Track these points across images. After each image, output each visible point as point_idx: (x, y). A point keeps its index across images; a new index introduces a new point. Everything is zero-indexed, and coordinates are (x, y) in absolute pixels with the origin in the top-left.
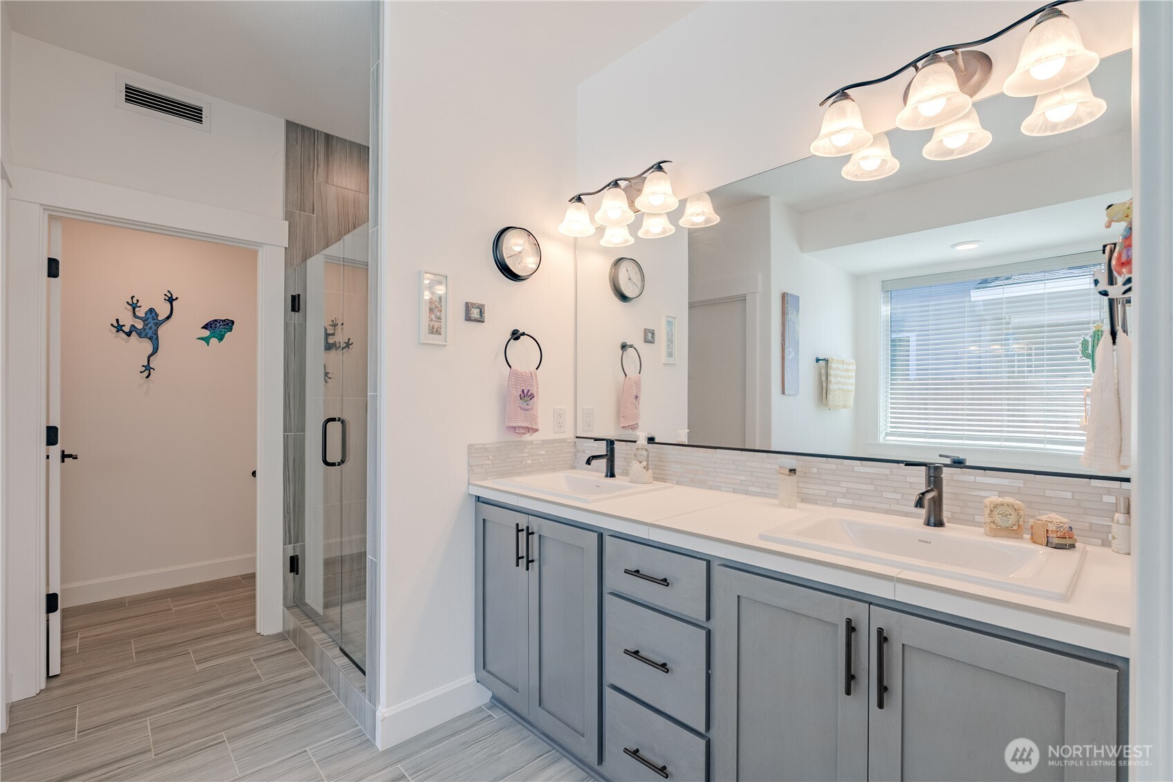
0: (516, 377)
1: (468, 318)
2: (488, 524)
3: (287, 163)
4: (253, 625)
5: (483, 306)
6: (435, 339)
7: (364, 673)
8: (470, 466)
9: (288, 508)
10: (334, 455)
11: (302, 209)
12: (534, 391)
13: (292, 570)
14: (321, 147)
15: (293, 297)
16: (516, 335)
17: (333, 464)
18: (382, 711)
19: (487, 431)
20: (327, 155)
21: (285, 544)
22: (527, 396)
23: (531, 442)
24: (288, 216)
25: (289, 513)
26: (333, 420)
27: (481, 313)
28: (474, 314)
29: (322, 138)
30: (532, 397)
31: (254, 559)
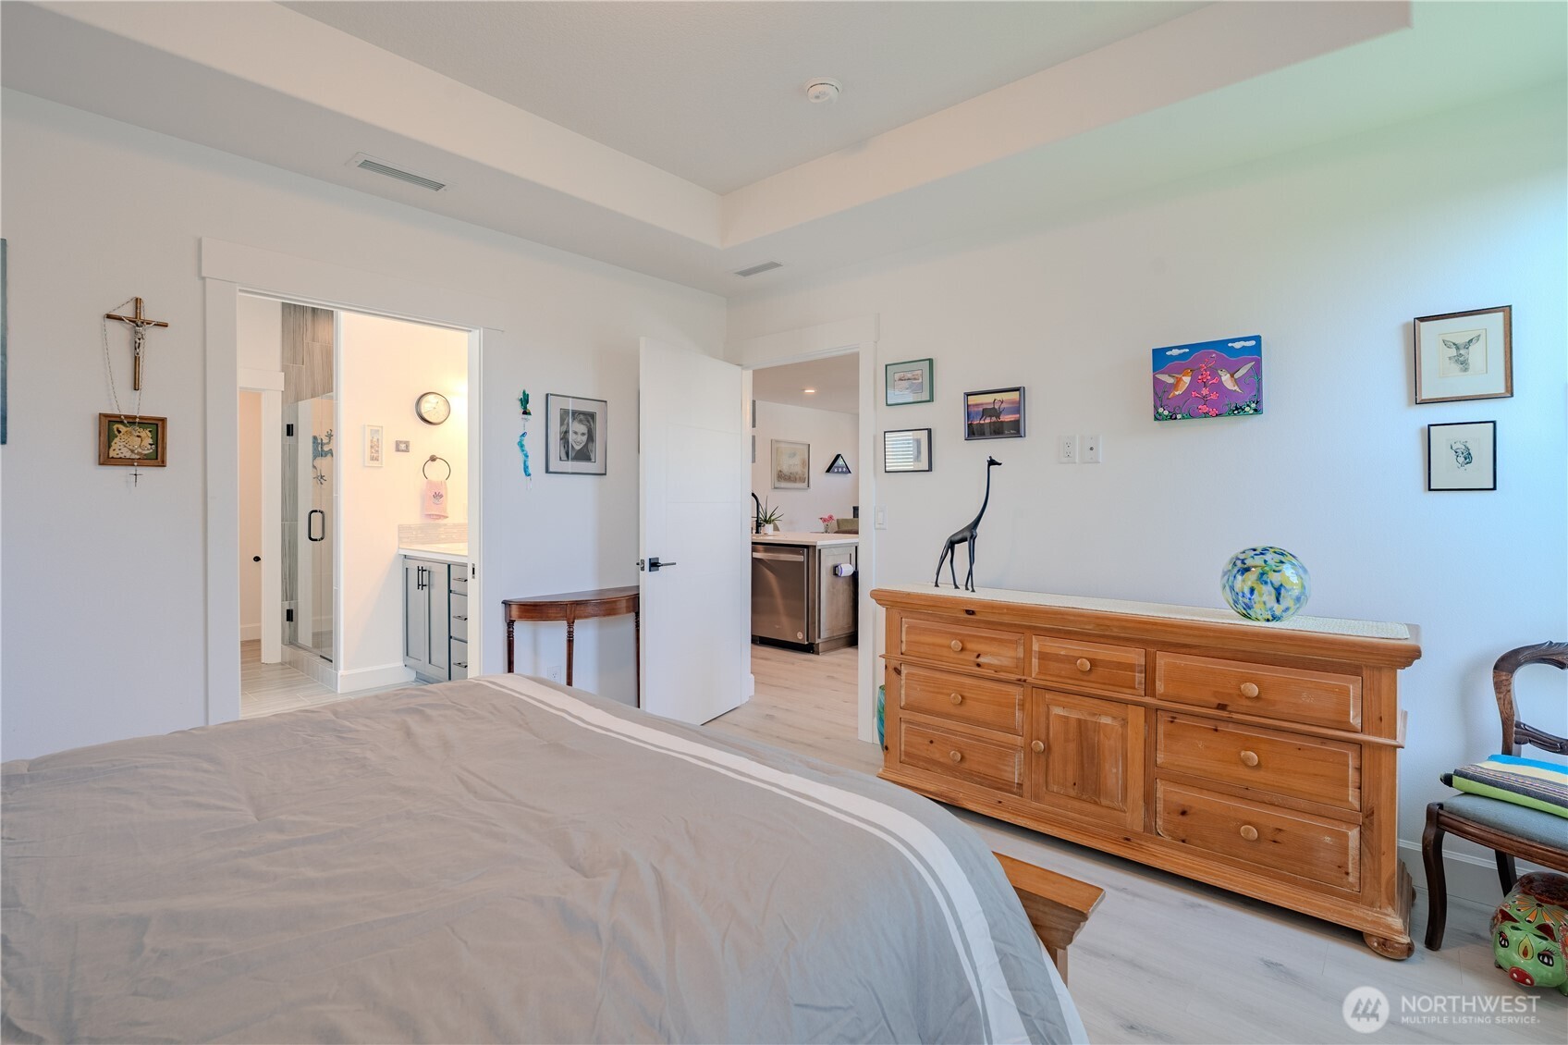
0: (431, 484)
1: (398, 450)
2: (409, 571)
3: (283, 331)
4: (260, 660)
5: (408, 442)
6: (375, 463)
7: (331, 661)
8: (400, 538)
9: (285, 575)
10: (316, 534)
11: (294, 362)
12: (443, 492)
13: (288, 620)
14: (309, 316)
15: (288, 426)
16: (433, 459)
17: (316, 540)
18: (341, 672)
19: (413, 517)
20: (313, 321)
21: (283, 600)
22: (438, 496)
23: (445, 525)
24: (284, 369)
25: (285, 579)
26: (316, 511)
27: (407, 447)
28: (403, 447)
29: (310, 311)
30: (441, 496)
31: (259, 628)
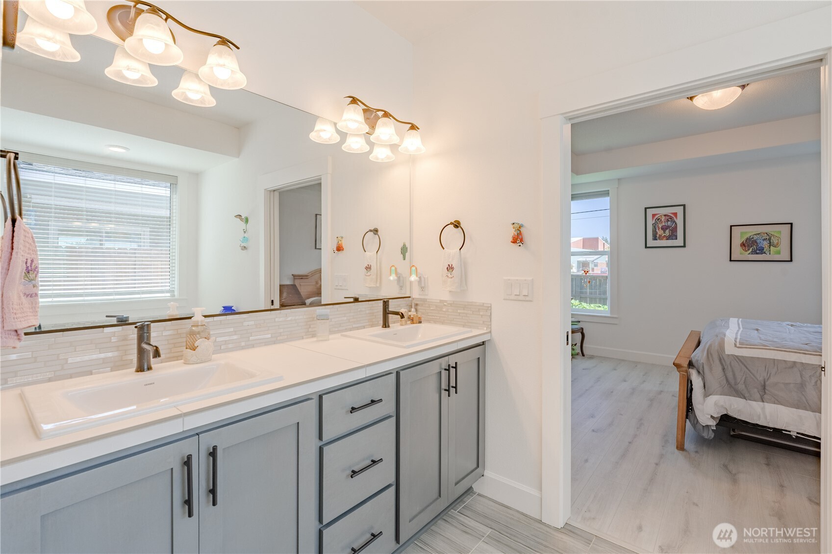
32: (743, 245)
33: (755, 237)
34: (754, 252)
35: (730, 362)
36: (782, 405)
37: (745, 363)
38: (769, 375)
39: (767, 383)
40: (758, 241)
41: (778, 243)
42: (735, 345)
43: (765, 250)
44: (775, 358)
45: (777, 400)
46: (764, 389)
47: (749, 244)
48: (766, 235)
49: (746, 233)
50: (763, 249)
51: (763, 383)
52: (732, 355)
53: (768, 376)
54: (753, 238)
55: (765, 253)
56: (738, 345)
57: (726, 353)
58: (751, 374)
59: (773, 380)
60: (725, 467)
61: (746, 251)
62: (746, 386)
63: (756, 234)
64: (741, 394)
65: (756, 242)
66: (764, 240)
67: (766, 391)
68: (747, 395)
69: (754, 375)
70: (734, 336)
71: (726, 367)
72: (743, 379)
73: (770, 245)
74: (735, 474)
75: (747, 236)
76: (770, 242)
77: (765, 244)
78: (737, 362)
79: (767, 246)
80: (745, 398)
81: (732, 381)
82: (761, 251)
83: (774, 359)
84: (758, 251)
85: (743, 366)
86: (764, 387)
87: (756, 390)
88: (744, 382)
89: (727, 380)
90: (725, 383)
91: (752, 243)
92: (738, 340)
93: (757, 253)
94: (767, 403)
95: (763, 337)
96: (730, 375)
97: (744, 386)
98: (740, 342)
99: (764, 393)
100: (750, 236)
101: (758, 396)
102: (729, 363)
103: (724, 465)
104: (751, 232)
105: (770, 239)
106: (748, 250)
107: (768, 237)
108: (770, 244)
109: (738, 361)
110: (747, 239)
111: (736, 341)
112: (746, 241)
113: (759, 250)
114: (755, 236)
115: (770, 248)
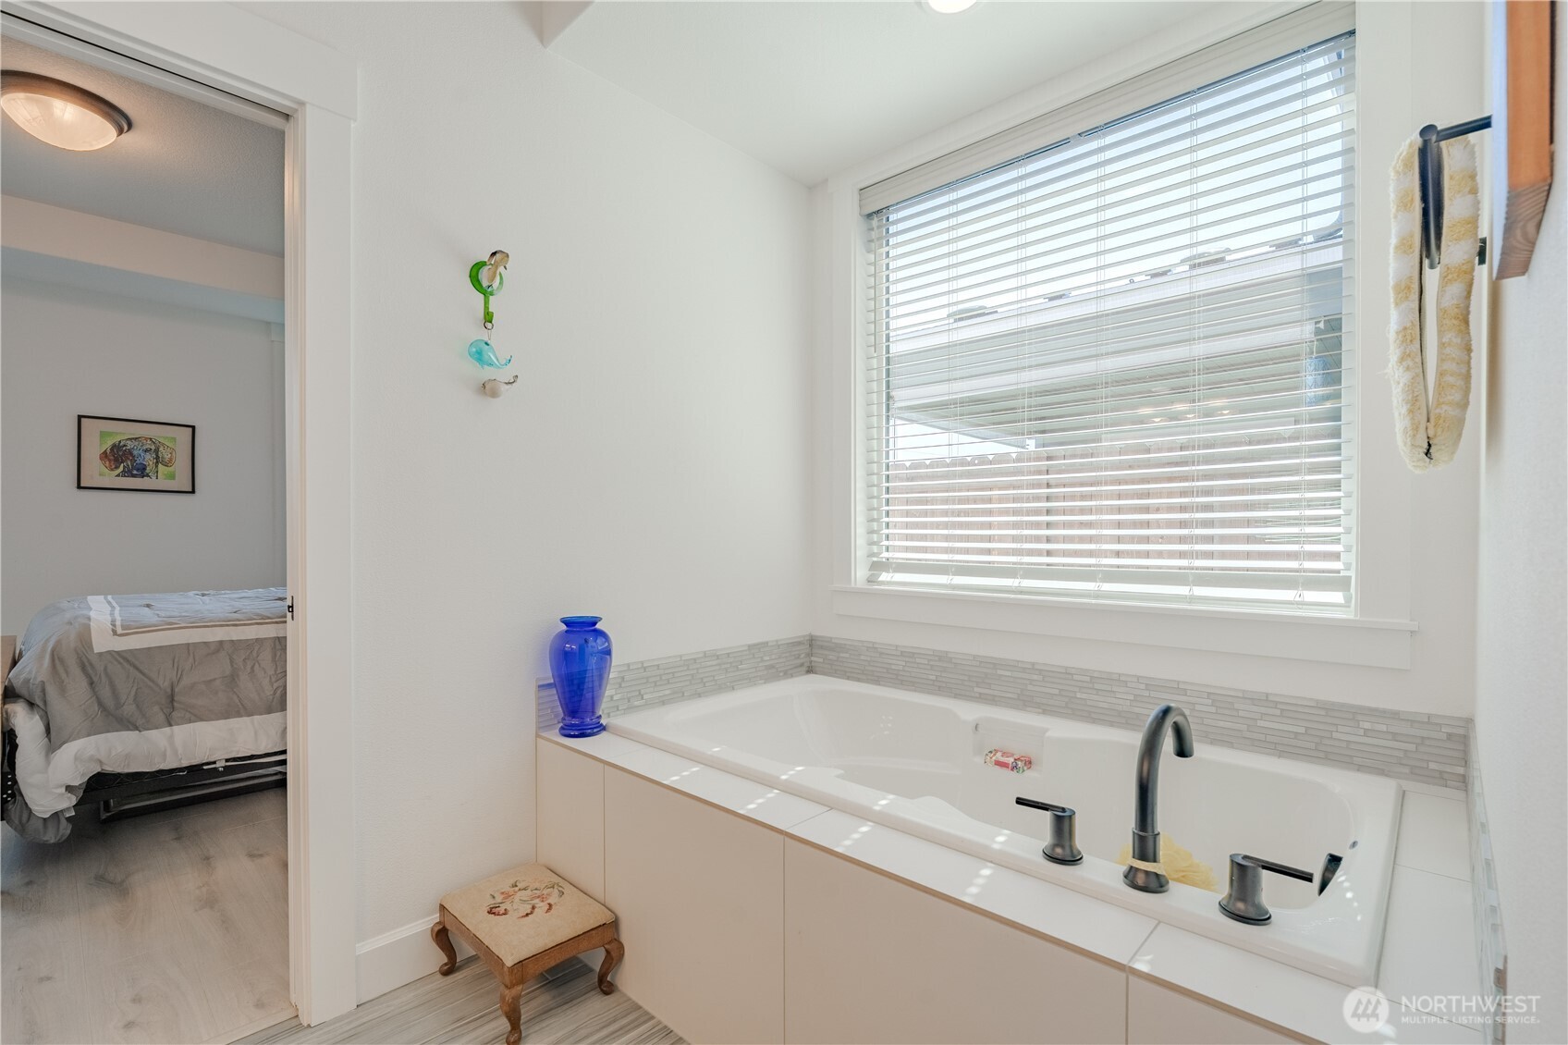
32: (104, 456)
33: (130, 445)
34: (128, 473)
35: (105, 669)
36: (202, 720)
37: (136, 663)
38: (179, 673)
39: (176, 690)
40: (135, 453)
41: (171, 459)
42: (115, 632)
43: (147, 471)
44: (190, 642)
45: (195, 715)
46: (172, 700)
47: (118, 456)
48: (149, 442)
49: (110, 434)
50: (145, 469)
51: (169, 690)
52: (109, 652)
53: (179, 676)
54: (125, 446)
55: (148, 476)
56: (119, 631)
57: (95, 652)
58: (146, 679)
59: (186, 681)
60: (101, 879)
61: (112, 470)
62: (137, 706)
63: (130, 439)
64: (129, 722)
65: (131, 454)
66: (146, 451)
67: (175, 704)
68: (139, 722)
69: (153, 681)
70: (109, 618)
71: (95, 679)
72: (133, 693)
73: (157, 462)
74: (123, 881)
75: (116, 440)
76: (157, 456)
77: (149, 460)
78: (120, 663)
79: (151, 463)
80: (136, 728)
81: (110, 703)
82: (142, 472)
83: (188, 644)
84: (135, 472)
85: (131, 669)
86: (172, 698)
87: (156, 708)
88: (135, 700)
89: (100, 704)
90: (97, 709)
91: (124, 454)
92: (118, 623)
93: (134, 476)
94: (178, 725)
95: (162, 614)
96: (105, 693)
97: (134, 706)
98: (122, 626)
99: (172, 709)
100: (120, 442)
101: (161, 717)
102: (102, 669)
103: (96, 878)
104: (123, 433)
105: (157, 451)
106: (117, 468)
107: (153, 447)
108: (158, 460)
109: (122, 661)
110: (114, 446)
111: (114, 625)
112: (112, 449)
113: (138, 470)
114: (129, 442)
115: (157, 466)
